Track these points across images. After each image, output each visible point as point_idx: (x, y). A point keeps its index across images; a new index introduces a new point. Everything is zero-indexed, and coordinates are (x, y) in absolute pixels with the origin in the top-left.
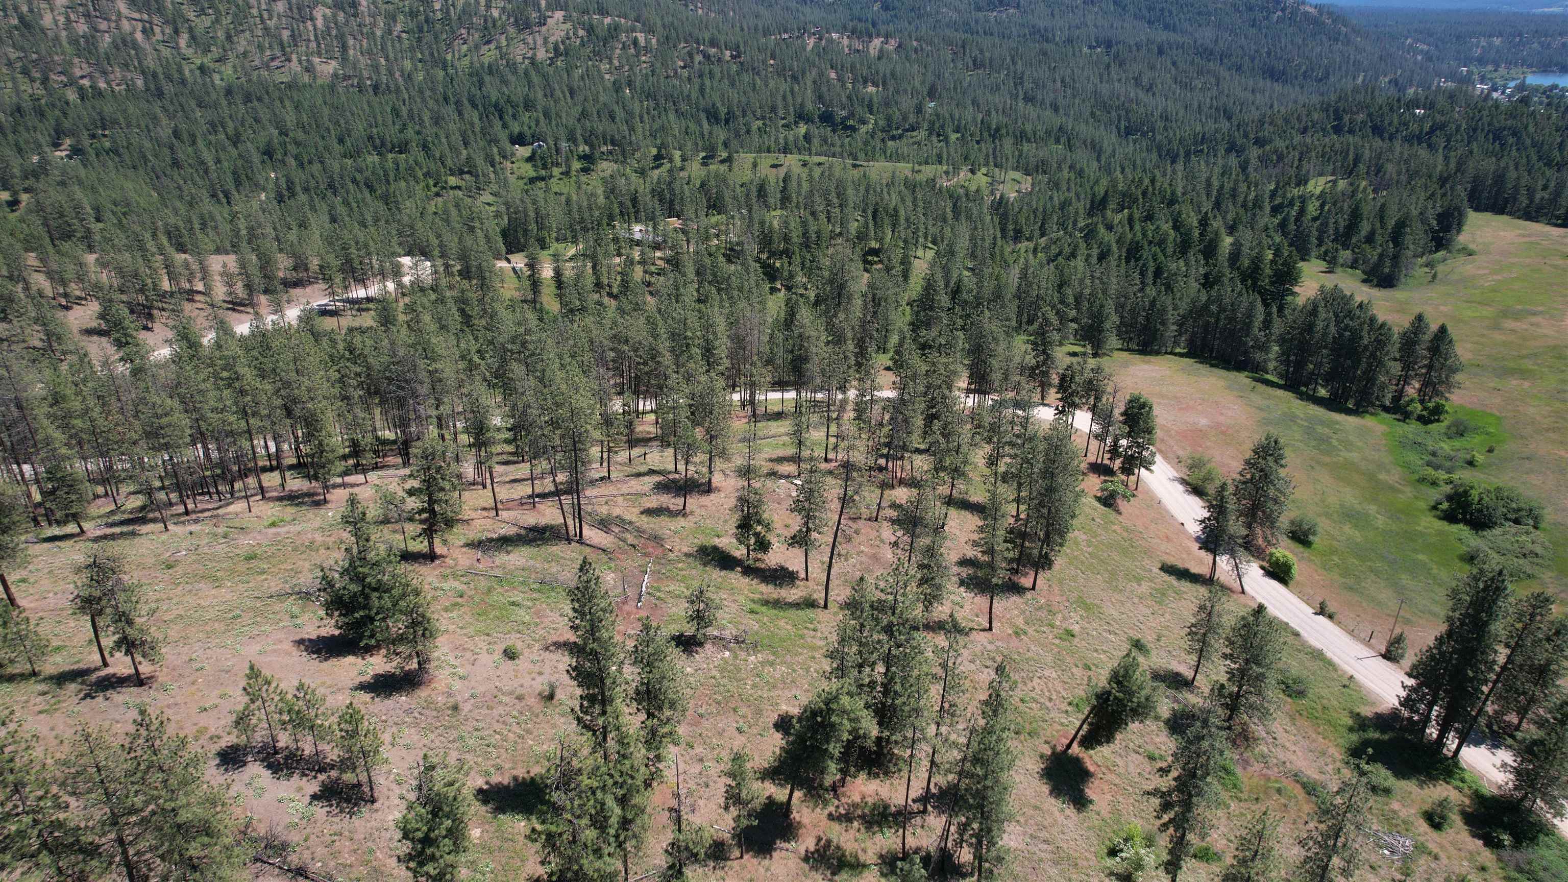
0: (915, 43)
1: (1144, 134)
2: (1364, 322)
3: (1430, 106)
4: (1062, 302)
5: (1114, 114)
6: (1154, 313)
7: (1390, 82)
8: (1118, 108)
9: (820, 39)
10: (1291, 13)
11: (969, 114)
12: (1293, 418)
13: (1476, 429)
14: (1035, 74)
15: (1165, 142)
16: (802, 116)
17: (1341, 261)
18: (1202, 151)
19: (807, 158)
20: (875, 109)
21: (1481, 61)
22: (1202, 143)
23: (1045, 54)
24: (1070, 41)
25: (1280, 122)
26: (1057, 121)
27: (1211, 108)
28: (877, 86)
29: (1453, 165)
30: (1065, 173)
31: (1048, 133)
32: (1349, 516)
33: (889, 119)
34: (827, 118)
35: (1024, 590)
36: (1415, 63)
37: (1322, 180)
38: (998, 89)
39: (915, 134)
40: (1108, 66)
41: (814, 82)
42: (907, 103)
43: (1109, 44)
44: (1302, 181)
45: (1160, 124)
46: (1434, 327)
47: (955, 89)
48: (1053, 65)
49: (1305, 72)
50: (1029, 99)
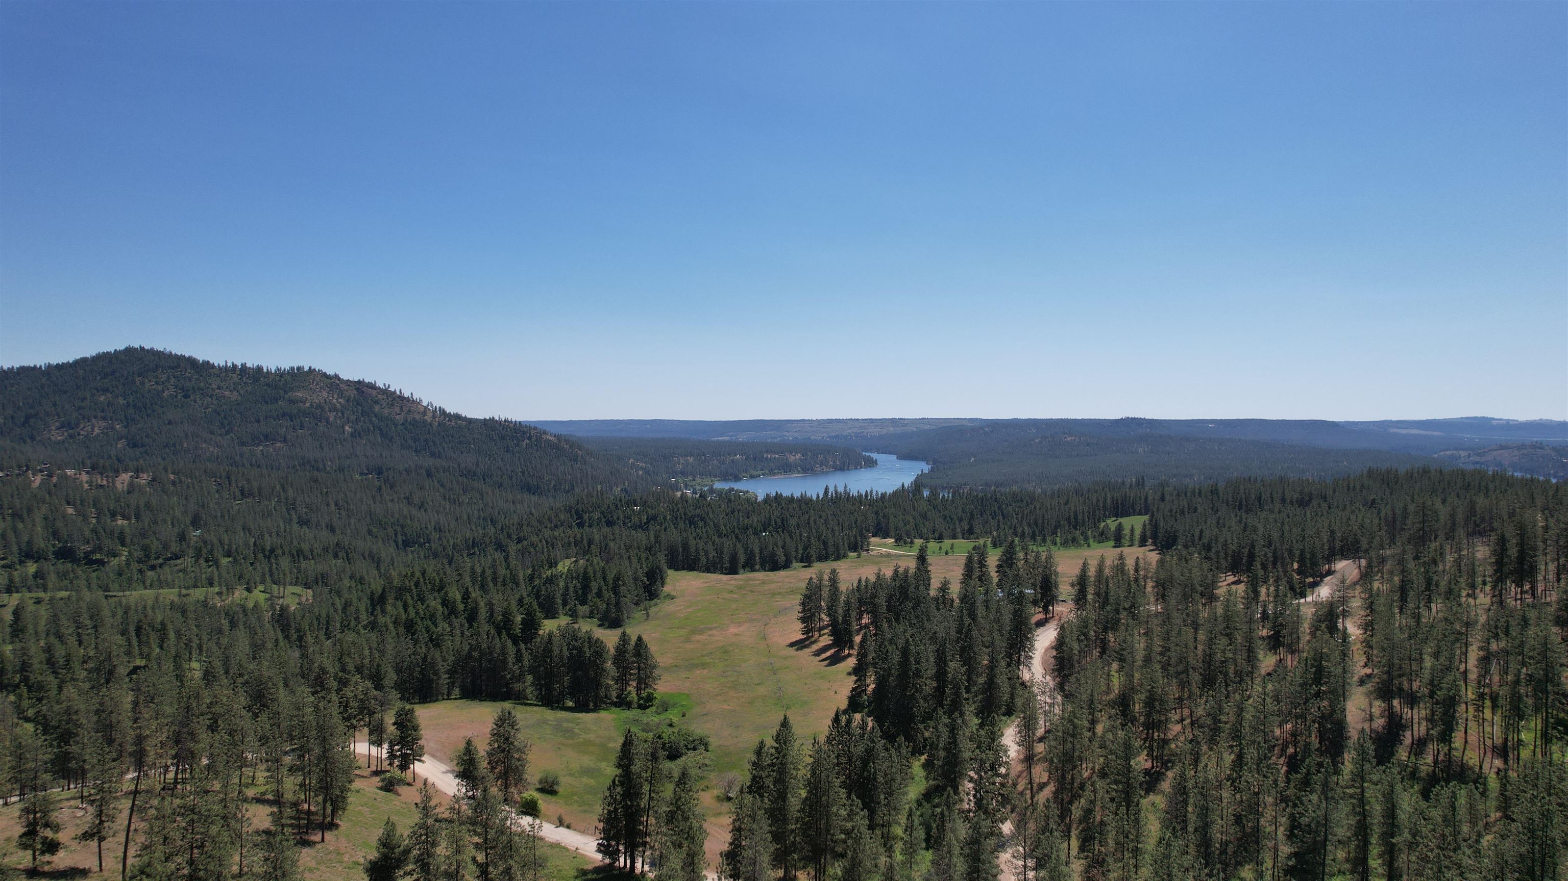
0: (172, 477)
1: (421, 545)
2: (584, 641)
3: (644, 504)
4: (343, 670)
5: (390, 530)
6: (427, 666)
7: (622, 490)
8: (393, 524)
9: (50, 475)
10: (536, 440)
11: (240, 538)
12: (545, 722)
13: (675, 705)
14: (307, 499)
15: (440, 549)
16: (29, 554)
17: (581, 613)
18: (474, 553)
19: (41, 595)
20: (128, 540)
21: (683, 474)
22: (473, 547)
23: (316, 481)
24: (341, 470)
25: (535, 524)
26: (333, 540)
27: (479, 518)
28: (129, 519)
29: (652, 539)
30: (346, 582)
31: (326, 549)
32: (587, 772)
33: (146, 549)
34: (65, 554)
35: (315, 843)
36: (638, 475)
37: (568, 562)
38: (270, 514)
39: (179, 561)
40: (380, 489)
41: (46, 518)
42: (168, 532)
43: (380, 472)
44: (553, 564)
45: (435, 536)
46: (634, 639)
47: (222, 516)
48: (325, 490)
49: (555, 486)
50: (303, 522)
